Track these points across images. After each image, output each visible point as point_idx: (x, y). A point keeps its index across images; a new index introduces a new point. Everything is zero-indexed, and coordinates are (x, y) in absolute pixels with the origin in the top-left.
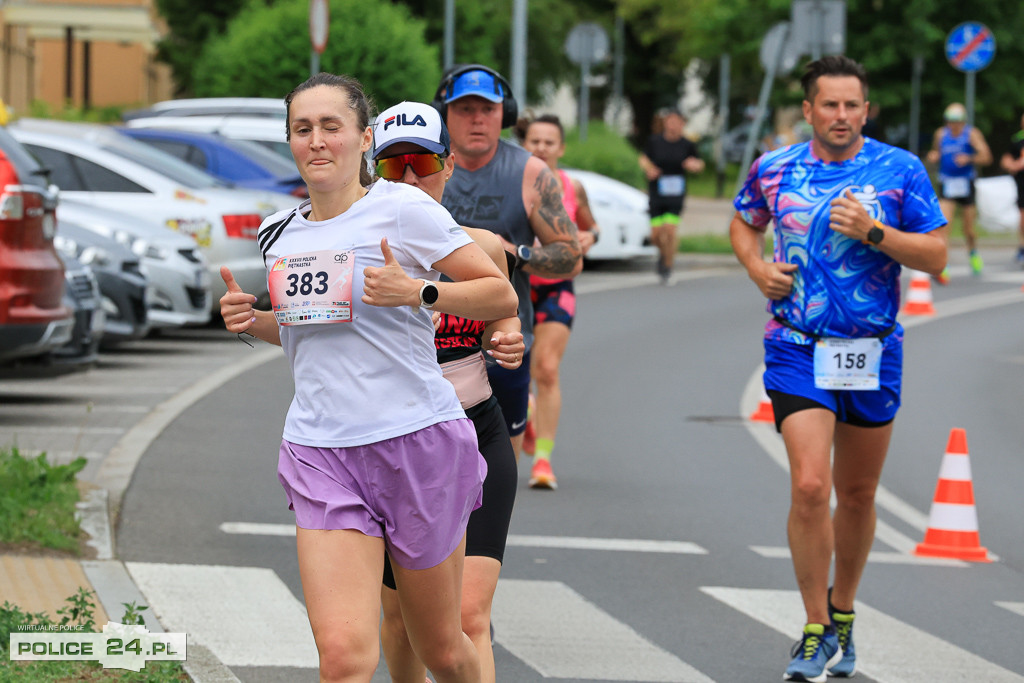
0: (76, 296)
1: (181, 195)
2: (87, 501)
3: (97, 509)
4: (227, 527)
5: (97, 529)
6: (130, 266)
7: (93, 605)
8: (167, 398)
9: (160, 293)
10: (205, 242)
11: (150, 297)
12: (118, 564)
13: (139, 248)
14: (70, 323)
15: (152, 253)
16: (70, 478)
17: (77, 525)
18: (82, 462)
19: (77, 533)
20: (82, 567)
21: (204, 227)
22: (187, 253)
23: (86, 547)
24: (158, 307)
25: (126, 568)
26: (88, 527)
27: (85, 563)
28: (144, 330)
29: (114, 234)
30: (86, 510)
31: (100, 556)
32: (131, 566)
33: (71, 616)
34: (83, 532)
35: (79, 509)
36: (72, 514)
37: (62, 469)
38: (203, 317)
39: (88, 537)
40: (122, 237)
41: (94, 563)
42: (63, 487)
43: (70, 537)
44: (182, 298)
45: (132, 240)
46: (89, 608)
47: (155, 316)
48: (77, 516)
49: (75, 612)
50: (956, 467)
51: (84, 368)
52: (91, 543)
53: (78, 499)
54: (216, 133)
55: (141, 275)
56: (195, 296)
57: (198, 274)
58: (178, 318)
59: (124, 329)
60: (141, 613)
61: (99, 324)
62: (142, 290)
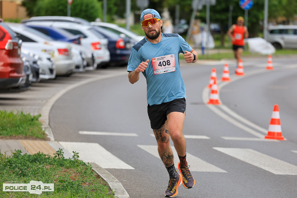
0: (25, 71)
1: (46, 43)
2: (44, 125)
3: (47, 128)
4: (81, 132)
5: (49, 133)
6: (35, 62)
7: (63, 153)
8: (49, 98)
9: (43, 70)
10: (53, 56)
11: (40, 71)
12: (56, 142)
13: (36, 58)
14: (25, 78)
15: (40, 59)
16: (37, 119)
17: (44, 132)
18: (40, 115)
19: (44, 134)
20: (48, 143)
21: (52, 52)
22: (49, 59)
23: (47, 138)
24: (42, 74)
25: (59, 143)
26: (47, 132)
27: (48, 142)
28: (39, 80)
29: (29, 54)
30: (45, 128)
31: (51, 140)
32: (61, 143)
33: (57, 155)
34: (45, 134)
35: (43, 128)
36: (42, 129)
37: (34, 117)
38: (53, 76)
39: (47, 135)
40: (31, 55)
41: (50, 142)
42: (37, 122)
43: (43, 135)
44: (48, 71)
45: (34, 56)
46: (62, 154)
47: (42, 76)
48: (43, 129)
49: (59, 155)
50: (276, 115)
51: (27, 90)
52: (48, 137)
53: (42, 125)
54: (51, 26)
55: (38, 65)
56: (51, 71)
57: (52, 65)
58: (47, 77)
59: (34, 80)
60: (78, 154)
61: (31, 78)
62: (38, 69)
